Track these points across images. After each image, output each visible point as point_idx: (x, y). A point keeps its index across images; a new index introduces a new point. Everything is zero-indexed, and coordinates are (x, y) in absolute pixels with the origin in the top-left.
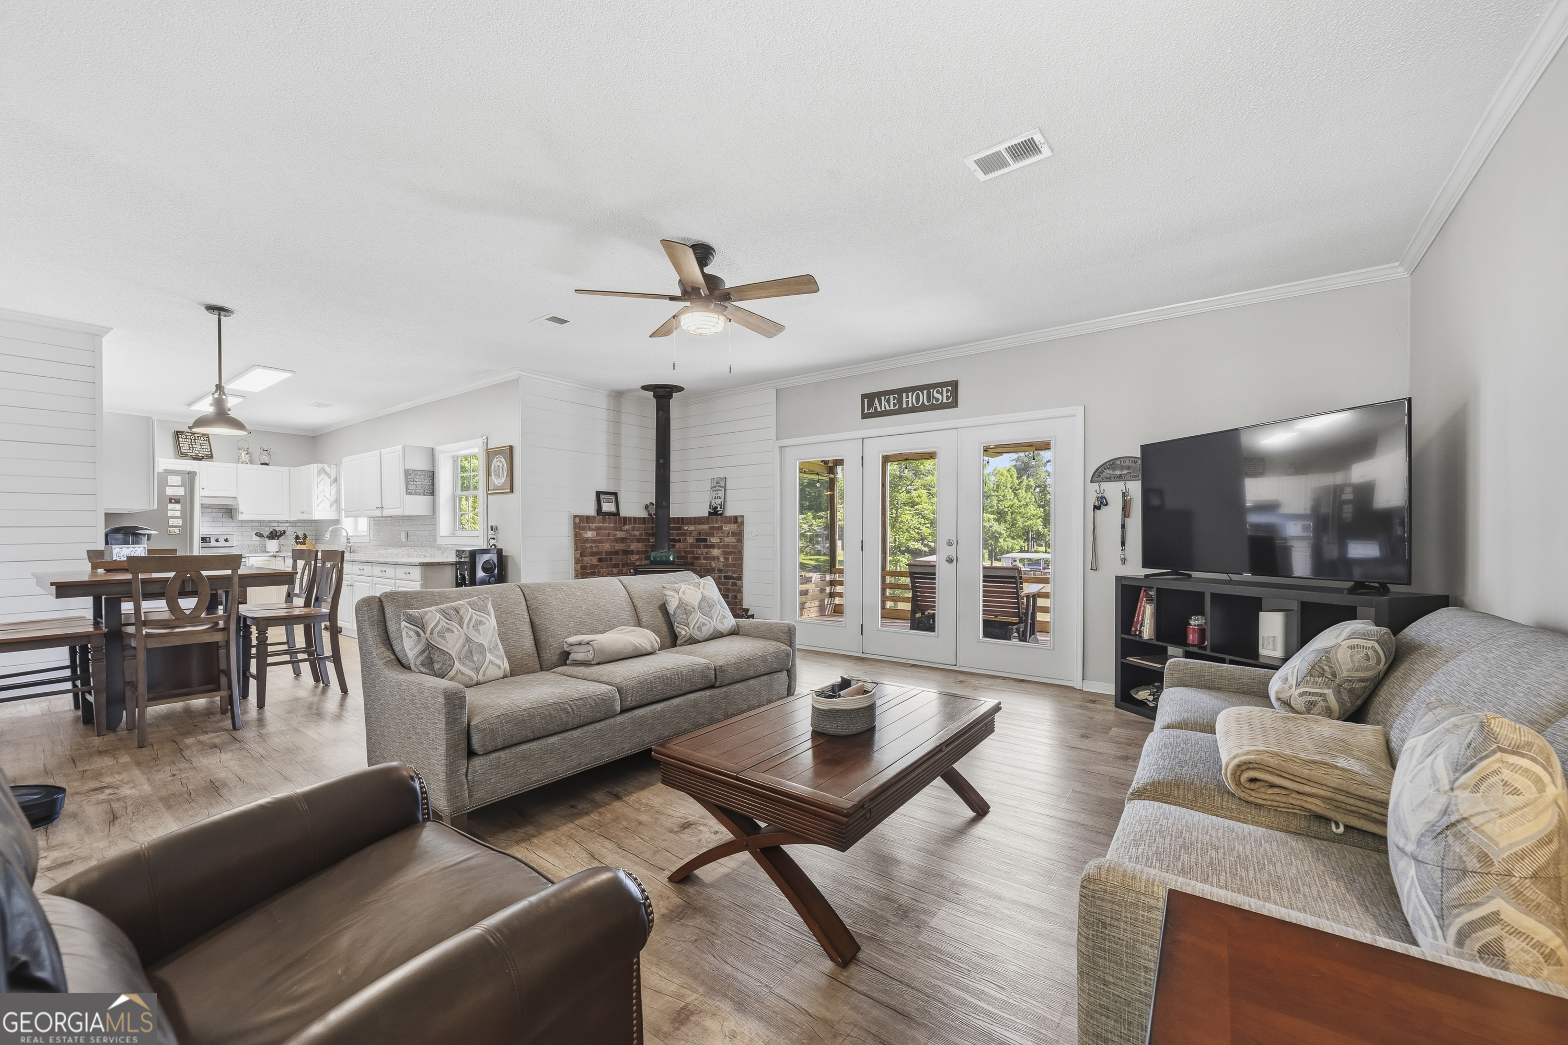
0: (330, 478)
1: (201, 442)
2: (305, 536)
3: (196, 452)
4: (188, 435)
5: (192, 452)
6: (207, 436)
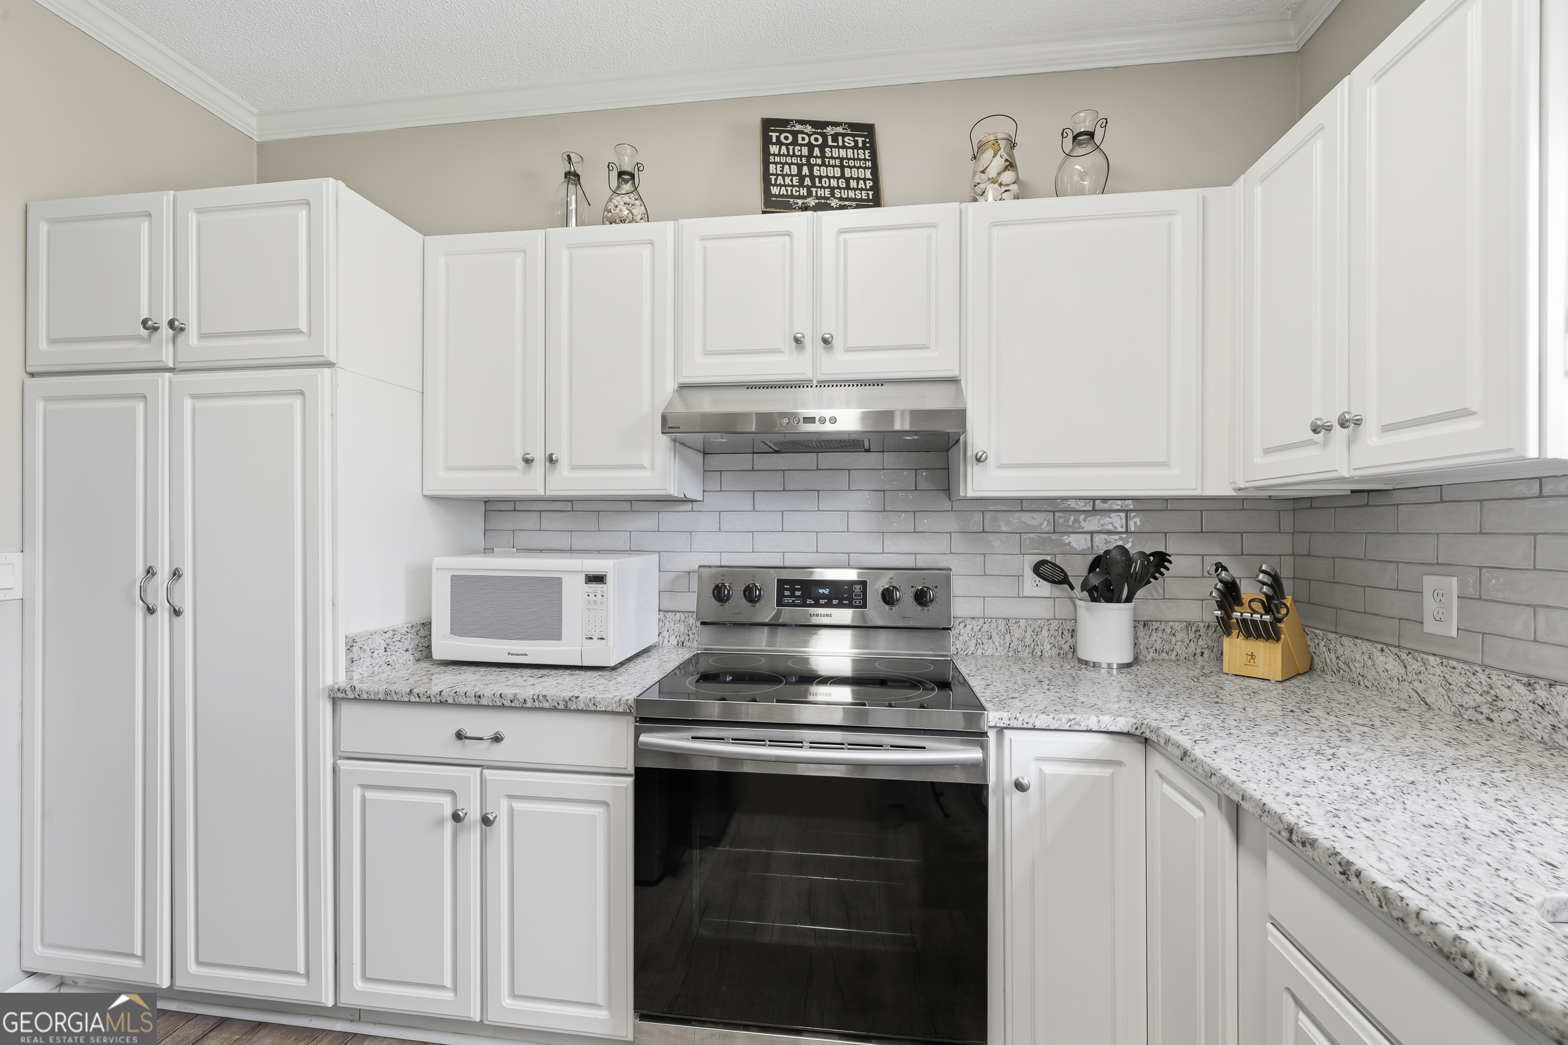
1: (843, 153)
2: (1278, 589)
3: (821, 192)
4: (802, 132)
5: (810, 194)
6: (867, 131)
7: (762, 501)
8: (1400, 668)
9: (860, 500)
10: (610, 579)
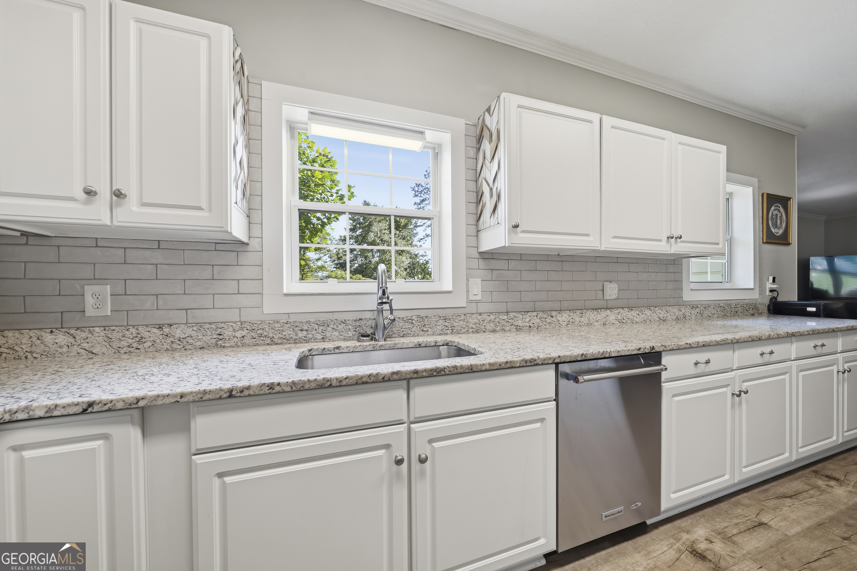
8: (69, 339)
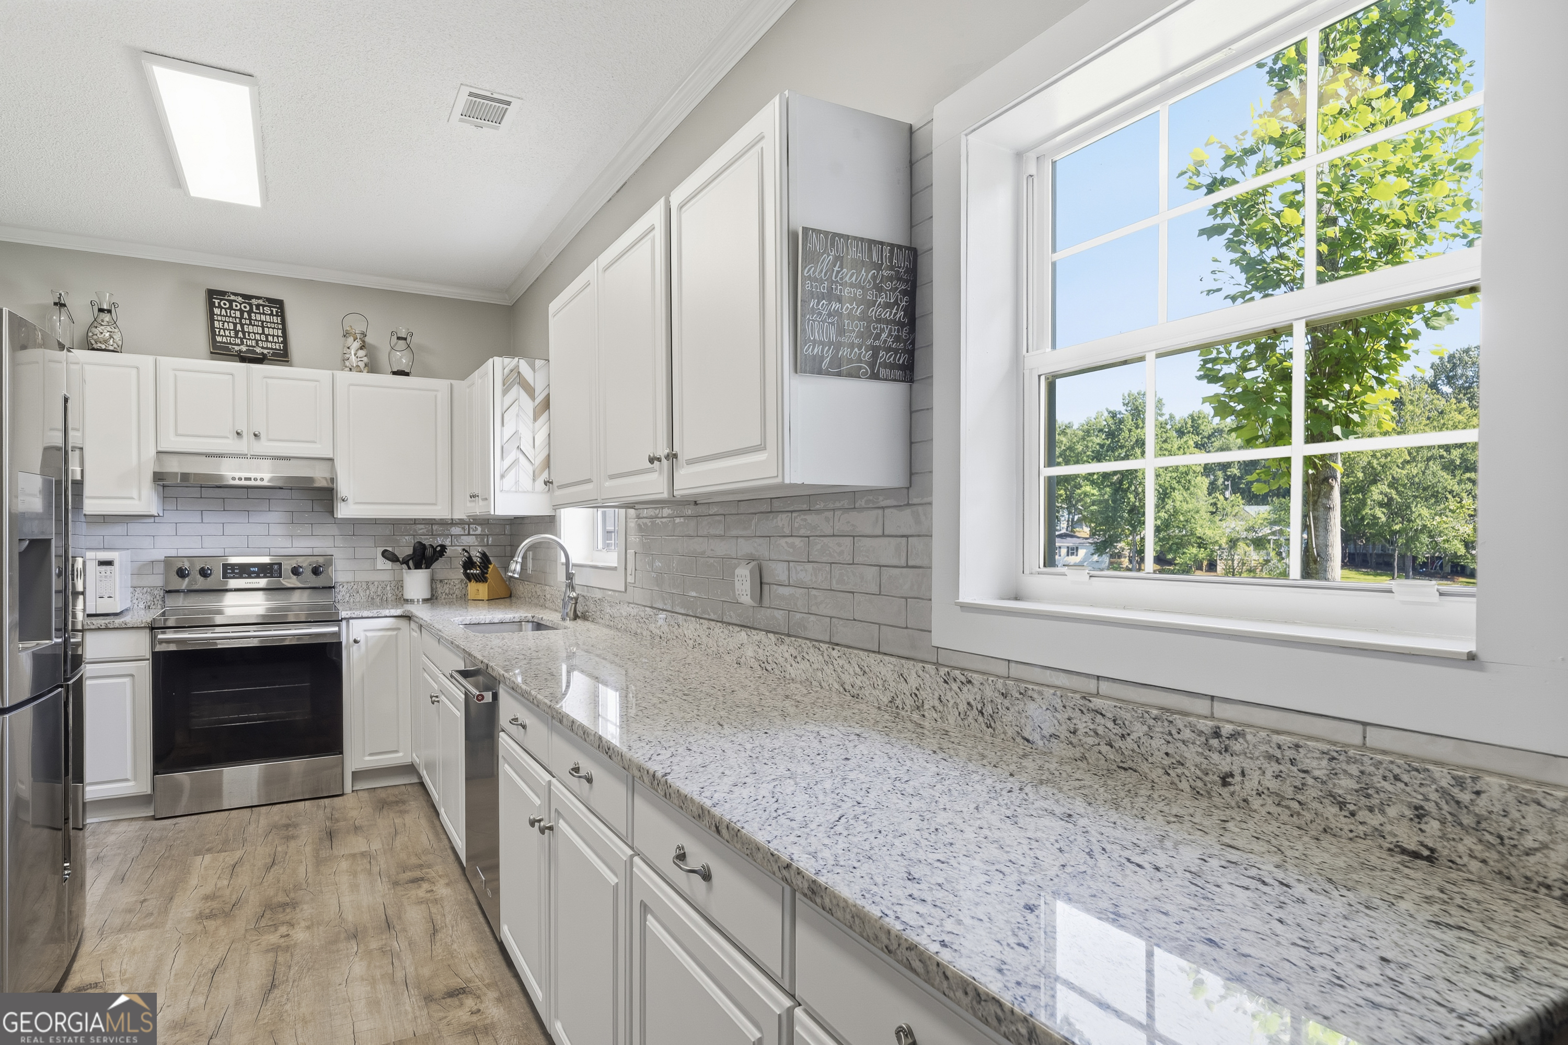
0: (533, 398)
1: (263, 318)
2: (485, 560)
3: (249, 343)
4: (235, 301)
5: (242, 343)
6: (279, 304)
7: (208, 517)
9: (275, 517)
10: (116, 563)
